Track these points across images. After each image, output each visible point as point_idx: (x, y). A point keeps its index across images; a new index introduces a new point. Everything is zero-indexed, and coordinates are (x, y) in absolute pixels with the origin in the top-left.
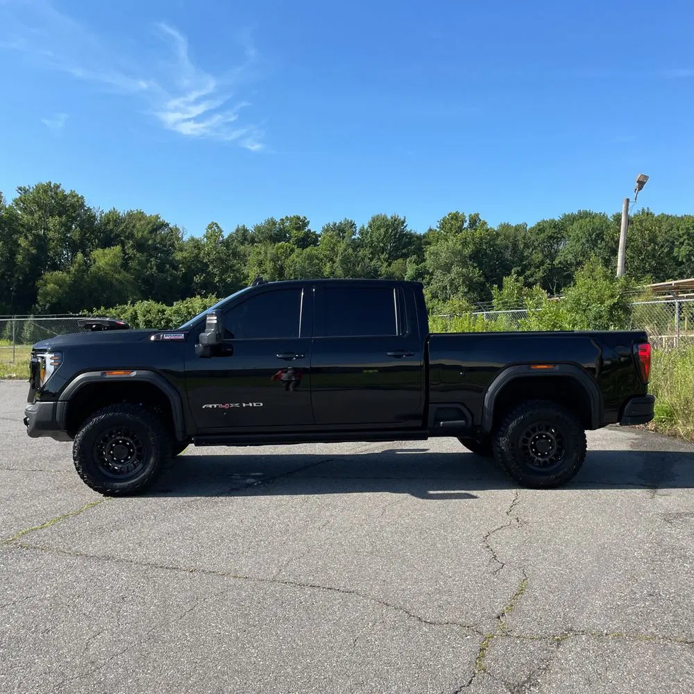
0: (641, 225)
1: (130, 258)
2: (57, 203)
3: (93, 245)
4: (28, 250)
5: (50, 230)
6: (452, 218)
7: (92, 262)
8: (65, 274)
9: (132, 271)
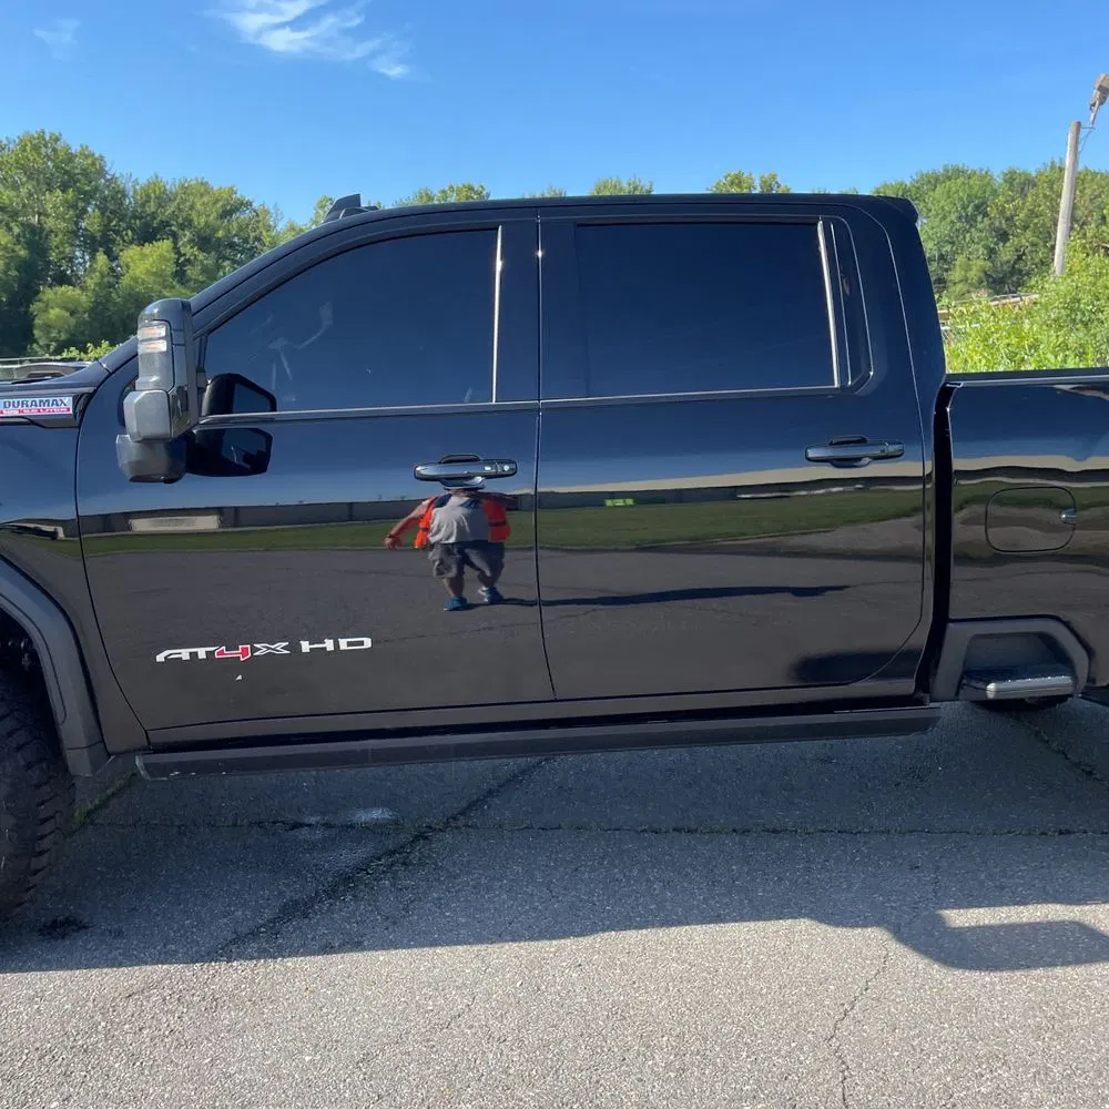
0: (1052, 188)
1: (188, 261)
2: (57, 167)
3: (124, 241)
4: (13, 251)
5: (47, 216)
6: (732, 183)
7: (124, 268)
8: (78, 291)
9: (192, 283)
